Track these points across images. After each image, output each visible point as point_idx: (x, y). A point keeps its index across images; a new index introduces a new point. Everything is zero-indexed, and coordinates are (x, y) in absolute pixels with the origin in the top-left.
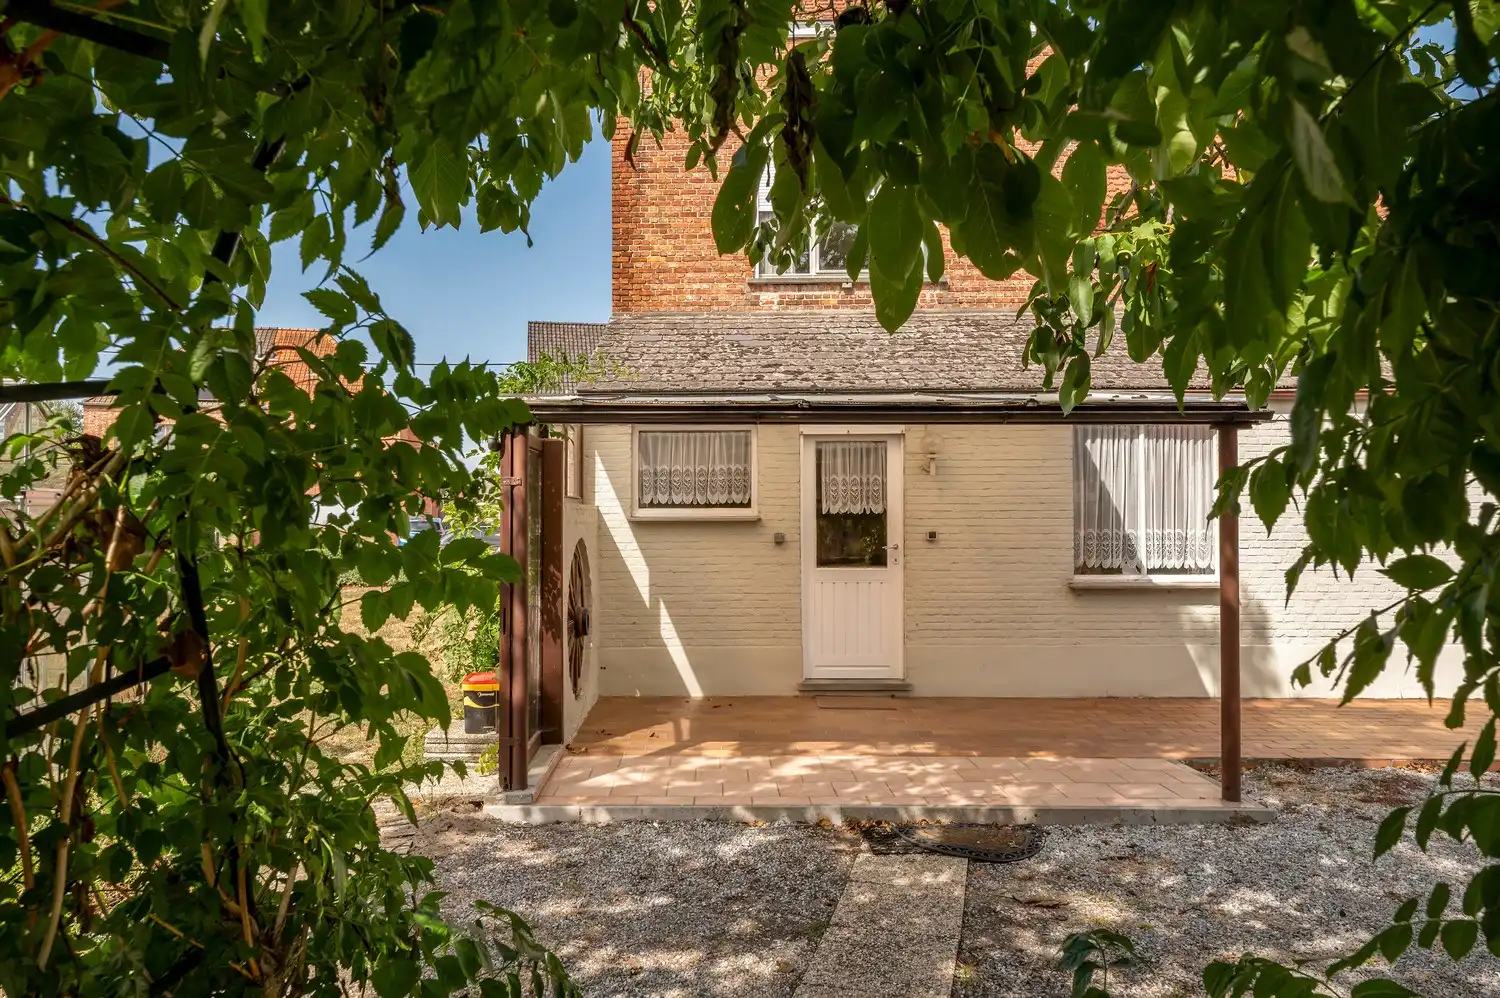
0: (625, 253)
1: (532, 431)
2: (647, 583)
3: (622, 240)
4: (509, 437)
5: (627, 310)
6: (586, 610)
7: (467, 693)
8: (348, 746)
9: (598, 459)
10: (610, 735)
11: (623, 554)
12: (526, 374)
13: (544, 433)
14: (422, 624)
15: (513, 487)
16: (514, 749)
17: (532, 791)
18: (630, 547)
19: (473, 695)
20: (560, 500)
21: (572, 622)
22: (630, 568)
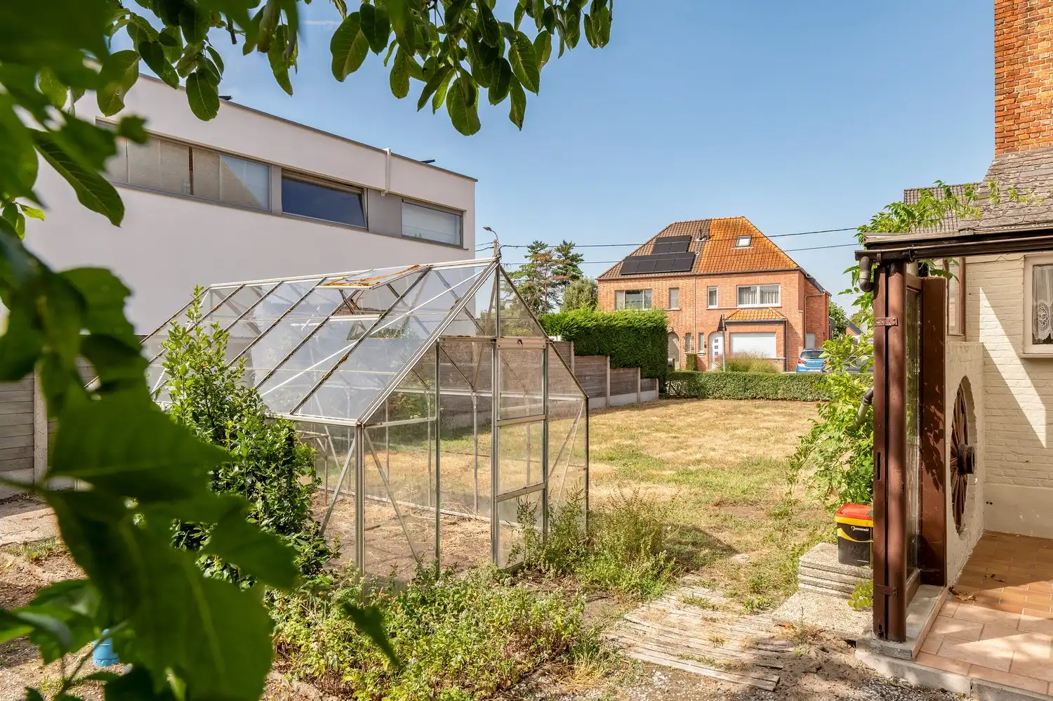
0: (1010, 94)
1: (910, 269)
2: (1043, 421)
3: (1006, 83)
4: (883, 276)
5: (1013, 149)
6: (971, 448)
7: (840, 525)
8: (735, 547)
9: (982, 296)
10: (1002, 582)
11: (1013, 390)
12: (902, 213)
13: (923, 271)
14: (800, 454)
15: (887, 328)
16: (891, 599)
17: (911, 646)
18: (1023, 383)
19: (846, 528)
20: (942, 339)
21: (955, 459)
22: (1021, 405)
